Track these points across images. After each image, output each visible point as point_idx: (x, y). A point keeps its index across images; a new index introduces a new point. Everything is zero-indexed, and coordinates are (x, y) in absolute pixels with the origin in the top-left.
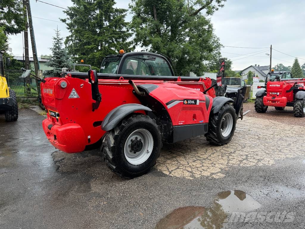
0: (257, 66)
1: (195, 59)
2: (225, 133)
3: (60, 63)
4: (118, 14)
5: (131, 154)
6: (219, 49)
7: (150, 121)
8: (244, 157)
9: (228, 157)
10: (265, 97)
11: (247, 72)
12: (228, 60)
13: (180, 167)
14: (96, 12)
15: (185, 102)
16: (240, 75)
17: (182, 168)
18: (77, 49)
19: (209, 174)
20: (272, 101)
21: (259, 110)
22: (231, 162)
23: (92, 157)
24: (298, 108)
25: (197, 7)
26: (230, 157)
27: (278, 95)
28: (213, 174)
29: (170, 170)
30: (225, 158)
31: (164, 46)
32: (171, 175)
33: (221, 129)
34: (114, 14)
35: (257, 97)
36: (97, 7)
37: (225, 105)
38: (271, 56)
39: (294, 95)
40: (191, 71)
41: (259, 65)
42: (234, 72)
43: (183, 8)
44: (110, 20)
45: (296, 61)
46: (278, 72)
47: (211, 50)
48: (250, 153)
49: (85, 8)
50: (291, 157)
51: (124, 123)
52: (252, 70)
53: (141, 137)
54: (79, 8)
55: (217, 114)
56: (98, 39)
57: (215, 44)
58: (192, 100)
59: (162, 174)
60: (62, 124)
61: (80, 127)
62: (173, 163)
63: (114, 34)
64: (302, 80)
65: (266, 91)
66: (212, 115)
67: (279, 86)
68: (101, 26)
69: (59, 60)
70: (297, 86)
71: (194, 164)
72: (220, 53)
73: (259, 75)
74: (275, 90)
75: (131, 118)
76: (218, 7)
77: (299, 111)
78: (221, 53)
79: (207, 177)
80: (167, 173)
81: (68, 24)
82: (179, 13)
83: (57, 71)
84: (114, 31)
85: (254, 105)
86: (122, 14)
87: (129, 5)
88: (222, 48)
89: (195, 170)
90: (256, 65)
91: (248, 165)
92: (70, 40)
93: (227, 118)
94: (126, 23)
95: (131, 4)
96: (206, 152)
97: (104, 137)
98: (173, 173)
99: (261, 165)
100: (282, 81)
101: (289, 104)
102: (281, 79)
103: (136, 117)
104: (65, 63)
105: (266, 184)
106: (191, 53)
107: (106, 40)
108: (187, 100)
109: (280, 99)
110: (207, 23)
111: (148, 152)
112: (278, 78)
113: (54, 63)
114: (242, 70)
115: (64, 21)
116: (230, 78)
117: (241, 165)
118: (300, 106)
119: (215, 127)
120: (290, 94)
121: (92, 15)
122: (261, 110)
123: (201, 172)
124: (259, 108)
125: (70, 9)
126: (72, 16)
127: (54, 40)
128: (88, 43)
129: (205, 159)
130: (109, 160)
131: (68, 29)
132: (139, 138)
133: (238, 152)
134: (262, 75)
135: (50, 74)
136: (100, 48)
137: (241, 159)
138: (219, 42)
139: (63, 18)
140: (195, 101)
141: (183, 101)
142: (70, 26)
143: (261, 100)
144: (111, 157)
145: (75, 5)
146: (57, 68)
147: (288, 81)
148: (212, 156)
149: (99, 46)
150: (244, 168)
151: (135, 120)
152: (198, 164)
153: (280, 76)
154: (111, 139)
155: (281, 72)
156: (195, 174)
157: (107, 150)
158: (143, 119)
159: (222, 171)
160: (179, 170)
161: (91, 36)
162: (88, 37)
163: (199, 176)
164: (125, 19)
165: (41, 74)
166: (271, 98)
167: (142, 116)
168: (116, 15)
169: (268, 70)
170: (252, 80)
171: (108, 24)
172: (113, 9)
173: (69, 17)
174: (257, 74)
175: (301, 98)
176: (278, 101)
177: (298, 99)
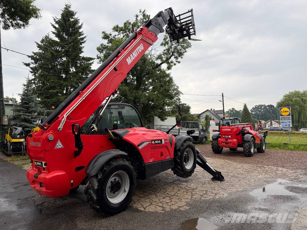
0: (213, 110)
1: (159, 105)
2: (188, 166)
3: (28, 108)
4: (84, 62)
5: (111, 194)
6: (179, 96)
7: (127, 163)
8: (204, 192)
9: (192, 193)
10: (219, 139)
11: (204, 115)
12: (187, 105)
13: (153, 204)
14: (62, 60)
15: (153, 142)
16: (199, 118)
17: (154, 204)
18: (41, 93)
19: (177, 207)
20: (226, 143)
21: (216, 151)
22: (194, 196)
23: (71, 199)
24: (247, 149)
25: (159, 62)
26: (194, 193)
27: (230, 138)
28: (180, 207)
29: (145, 207)
30: (189, 194)
31: (131, 94)
32: (145, 210)
33: (184, 163)
34: (81, 62)
35: (213, 139)
36: (65, 55)
37: (185, 141)
38: (223, 102)
39: (243, 138)
40: (156, 115)
41: (214, 110)
42: (193, 115)
43: (146, 62)
44: (76, 67)
45: (245, 106)
46: (228, 118)
47: (172, 98)
48: (209, 188)
49: (52, 55)
50: (240, 190)
51: (106, 167)
52: (208, 113)
53: (119, 178)
54: (44, 54)
55: (179, 150)
56: (64, 84)
57: (175, 91)
58: (158, 140)
59: (137, 211)
60: (49, 172)
62: (147, 200)
63: (81, 80)
64: (248, 124)
65: (220, 134)
66: (176, 151)
67: (230, 130)
68: (67, 72)
69: (28, 105)
70: (244, 130)
71: (164, 200)
72: (179, 99)
73: (215, 118)
74: (227, 133)
75: (112, 162)
76: (176, 63)
77: (247, 151)
78: (181, 99)
79: (175, 210)
80: (142, 209)
81: (31, 68)
82: (143, 66)
83: (25, 116)
84: (80, 78)
85: (211, 146)
86: (89, 62)
87: (97, 56)
88: (181, 95)
89: (165, 205)
90: (211, 109)
91: (207, 199)
92: (33, 83)
93: (189, 152)
94: (93, 70)
95: (99, 56)
96: (174, 189)
97: (88, 181)
98: (147, 208)
99: (218, 197)
100: (232, 126)
101: (239, 146)
102: (231, 124)
103: (115, 161)
104: (34, 109)
105: (221, 212)
106: (155, 100)
107: (72, 85)
108: (155, 141)
109: (231, 141)
110: (168, 75)
111: (125, 191)
112: (228, 124)
113: (21, 108)
114: (200, 113)
115: (28, 65)
116: (189, 122)
117: (202, 198)
118: (248, 147)
119: (179, 161)
120: (240, 137)
121: (59, 62)
122: (217, 151)
123: (170, 206)
124: (215, 149)
125: (35, 54)
126: (36, 60)
127: (24, 87)
128: (54, 88)
129: (173, 196)
130: (93, 201)
131: (32, 72)
132: (117, 179)
133: (199, 188)
134: (218, 118)
135: (15, 119)
136: (65, 92)
137: (202, 194)
138: (179, 89)
139: (27, 63)
140: (161, 140)
141: (151, 142)
142: (34, 70)
143: (217, 142)
144: (95, 198)
145: (41, 51)
146: (24, 114)
147: (236, 126)
148: (178, 193)
149: (64, 90)
150: (204, 200)
151: (115, 164)
152: (167, 200)
153: (230, 122)
154: (95, 183)
155: (231, 118)
156: (166, 208)
157: (92, 192)
158: (121, 162)
159: (188, 204)
160: (152, 206)
161: (56, 81)
162: (53, 82)
163: (169, 209)
164: (91, 66)
165: (6, 120)
166: (224, 140)
167: (120, 160)
168: (83, 62)
169: (222, 113)
170: (209, 123)
171: (74, 70)
172: (80, 57)
173: (33, 61)
174: (213, 117)
175: (248, 140)
176: (230, 143)
177: (246, 141)
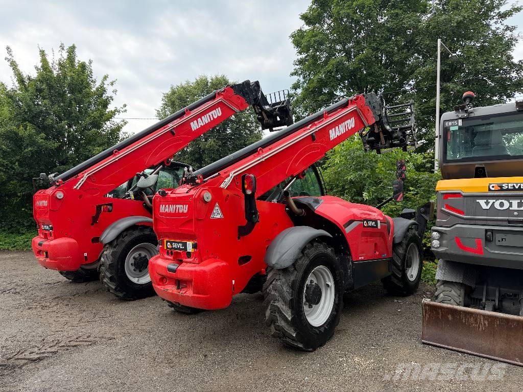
61: (224, 264)
